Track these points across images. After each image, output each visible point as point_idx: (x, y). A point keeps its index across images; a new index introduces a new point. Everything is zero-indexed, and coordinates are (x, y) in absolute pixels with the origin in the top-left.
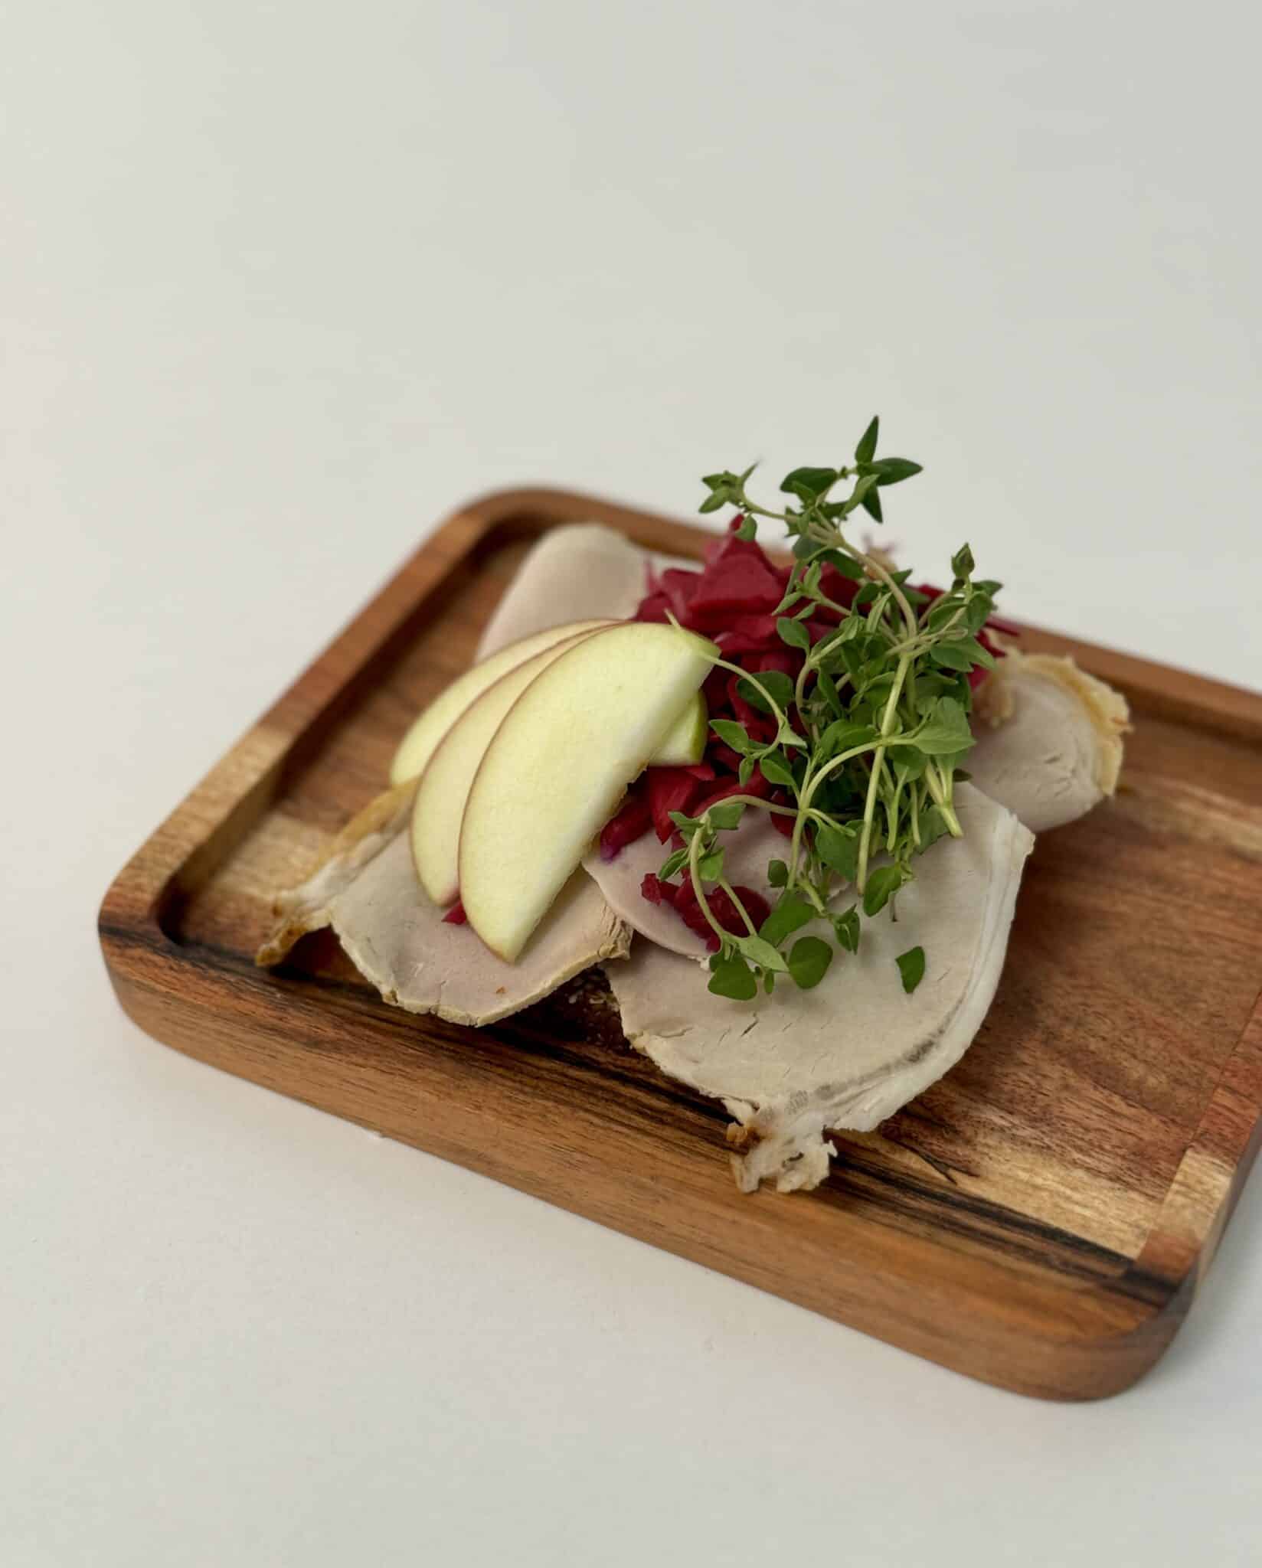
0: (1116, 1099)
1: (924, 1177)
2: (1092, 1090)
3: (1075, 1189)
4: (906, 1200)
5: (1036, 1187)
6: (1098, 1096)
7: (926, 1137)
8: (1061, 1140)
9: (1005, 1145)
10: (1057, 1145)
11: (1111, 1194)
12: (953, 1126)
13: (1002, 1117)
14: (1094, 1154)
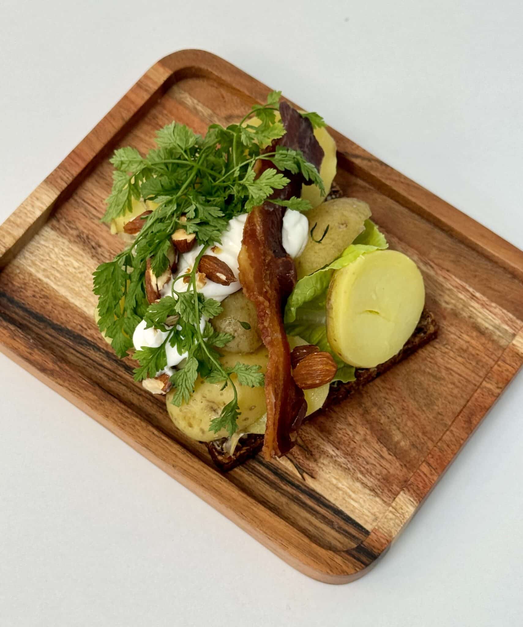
0: (385, 449)
1: (292, 475)
2: (375, 443)
3: (354, 492)
4: (282, 485)
5: (338, 488)
6: (377, 446)
7: (298, 455)
8: (355, 467)
9: (331, 464)
10: (353, 469)
11: (368, 497)
12: (311, 452)
13: (333, 451)
14: (367, 476)
